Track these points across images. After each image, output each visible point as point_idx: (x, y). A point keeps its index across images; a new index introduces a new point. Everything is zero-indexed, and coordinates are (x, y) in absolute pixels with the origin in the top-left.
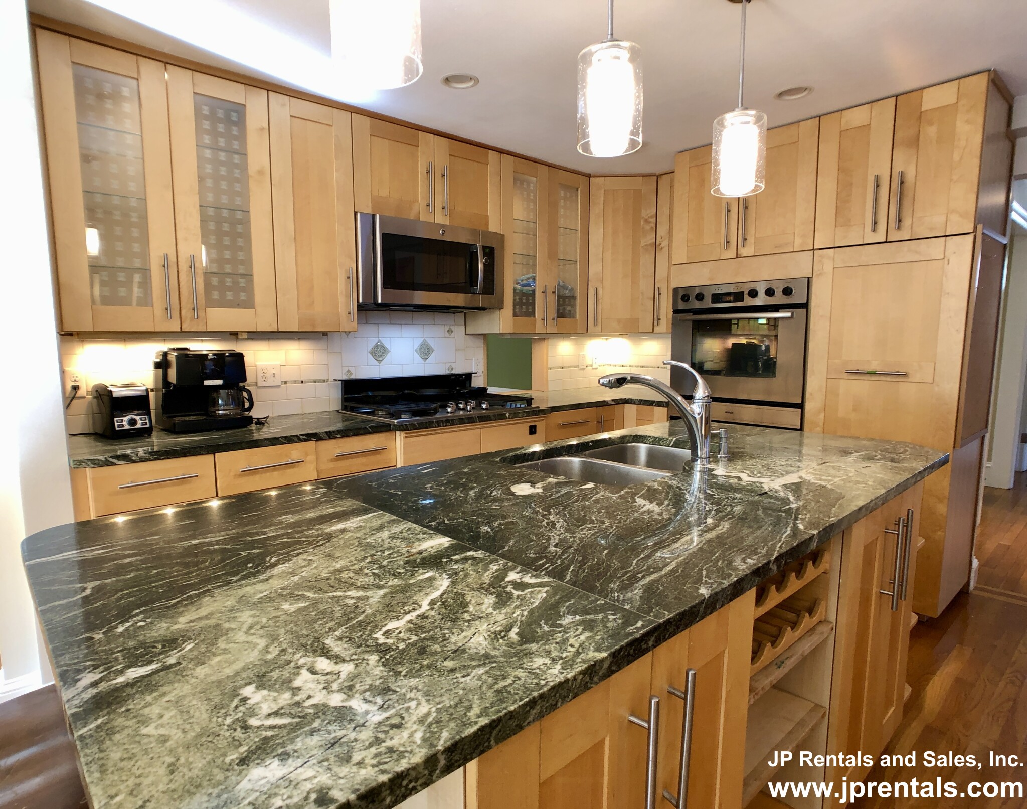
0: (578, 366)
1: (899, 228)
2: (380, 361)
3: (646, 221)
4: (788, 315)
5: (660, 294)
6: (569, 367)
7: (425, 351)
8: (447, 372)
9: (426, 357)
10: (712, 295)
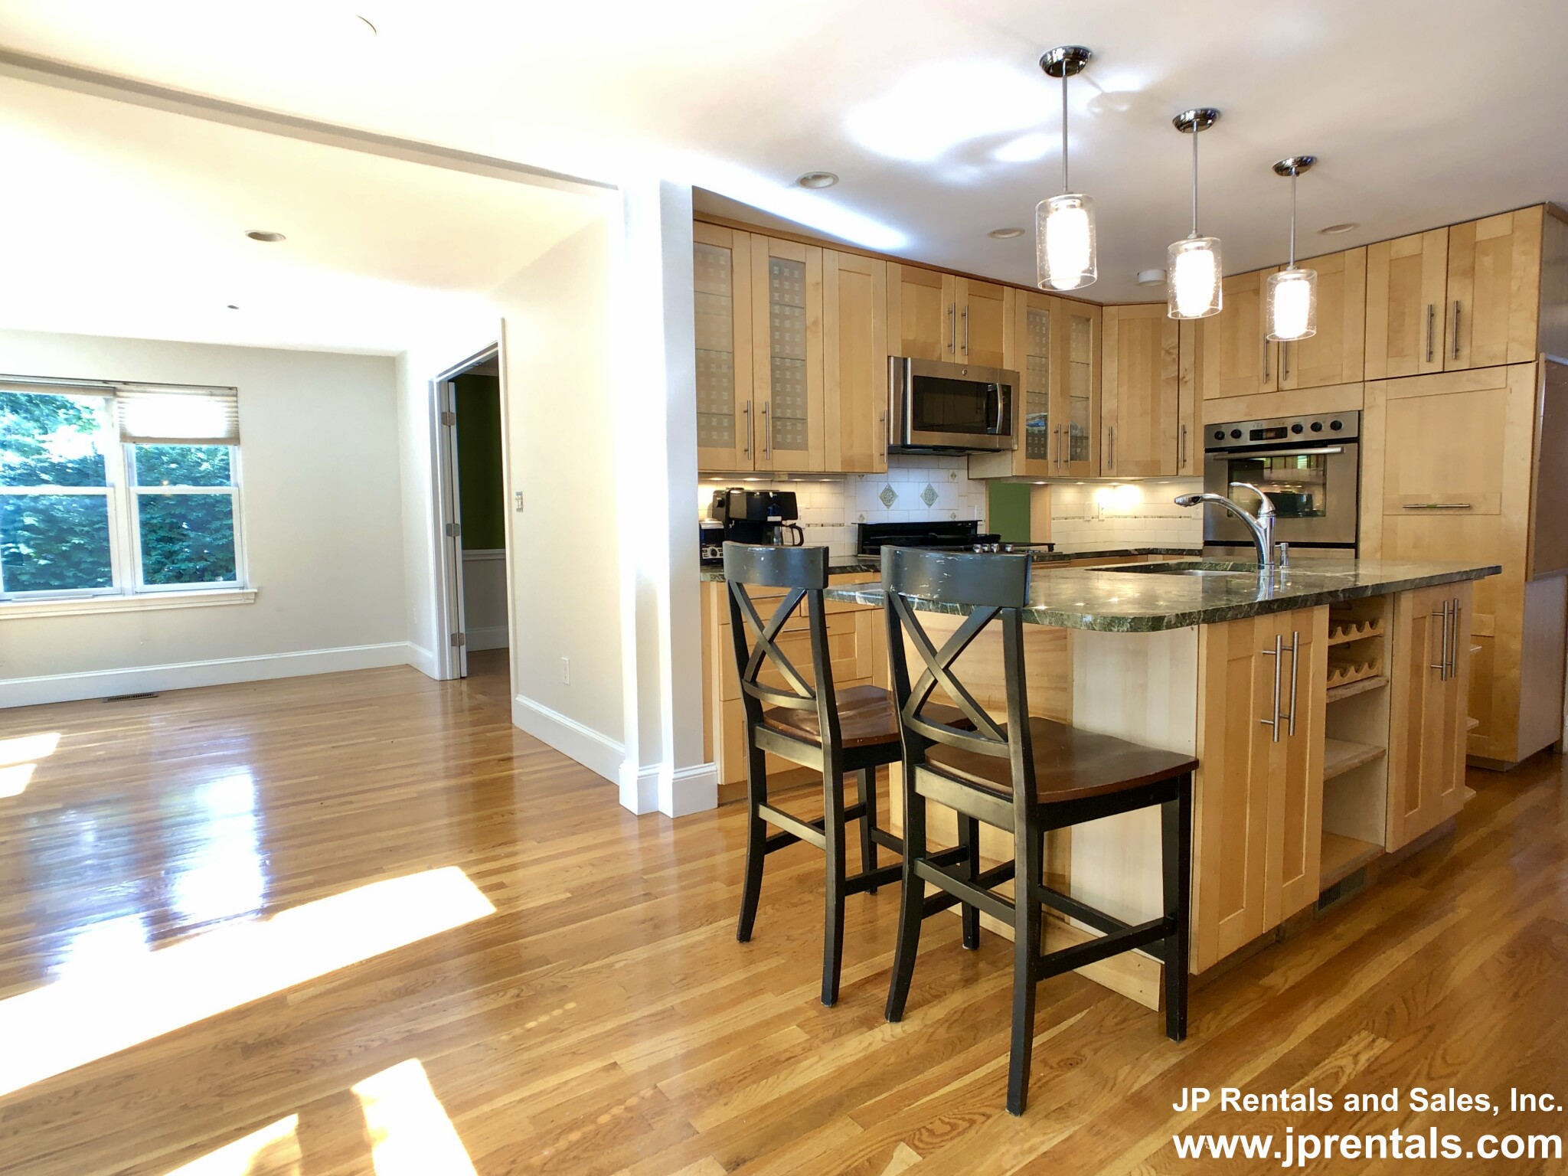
0: (1084, 516)
1: (1456, 358)
2: (888, 506)
3: (1168, 352)
4: (1338, 450)
5: (1185, 432)
6: (1074, 518)
7: (930, 497)
8: (950, 520)
9: (931, 503)
10: (1251, 431)
